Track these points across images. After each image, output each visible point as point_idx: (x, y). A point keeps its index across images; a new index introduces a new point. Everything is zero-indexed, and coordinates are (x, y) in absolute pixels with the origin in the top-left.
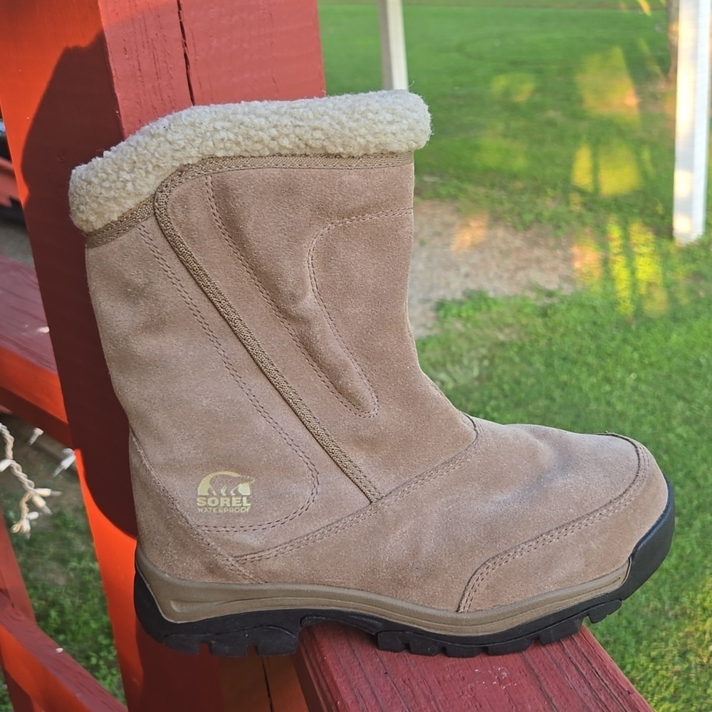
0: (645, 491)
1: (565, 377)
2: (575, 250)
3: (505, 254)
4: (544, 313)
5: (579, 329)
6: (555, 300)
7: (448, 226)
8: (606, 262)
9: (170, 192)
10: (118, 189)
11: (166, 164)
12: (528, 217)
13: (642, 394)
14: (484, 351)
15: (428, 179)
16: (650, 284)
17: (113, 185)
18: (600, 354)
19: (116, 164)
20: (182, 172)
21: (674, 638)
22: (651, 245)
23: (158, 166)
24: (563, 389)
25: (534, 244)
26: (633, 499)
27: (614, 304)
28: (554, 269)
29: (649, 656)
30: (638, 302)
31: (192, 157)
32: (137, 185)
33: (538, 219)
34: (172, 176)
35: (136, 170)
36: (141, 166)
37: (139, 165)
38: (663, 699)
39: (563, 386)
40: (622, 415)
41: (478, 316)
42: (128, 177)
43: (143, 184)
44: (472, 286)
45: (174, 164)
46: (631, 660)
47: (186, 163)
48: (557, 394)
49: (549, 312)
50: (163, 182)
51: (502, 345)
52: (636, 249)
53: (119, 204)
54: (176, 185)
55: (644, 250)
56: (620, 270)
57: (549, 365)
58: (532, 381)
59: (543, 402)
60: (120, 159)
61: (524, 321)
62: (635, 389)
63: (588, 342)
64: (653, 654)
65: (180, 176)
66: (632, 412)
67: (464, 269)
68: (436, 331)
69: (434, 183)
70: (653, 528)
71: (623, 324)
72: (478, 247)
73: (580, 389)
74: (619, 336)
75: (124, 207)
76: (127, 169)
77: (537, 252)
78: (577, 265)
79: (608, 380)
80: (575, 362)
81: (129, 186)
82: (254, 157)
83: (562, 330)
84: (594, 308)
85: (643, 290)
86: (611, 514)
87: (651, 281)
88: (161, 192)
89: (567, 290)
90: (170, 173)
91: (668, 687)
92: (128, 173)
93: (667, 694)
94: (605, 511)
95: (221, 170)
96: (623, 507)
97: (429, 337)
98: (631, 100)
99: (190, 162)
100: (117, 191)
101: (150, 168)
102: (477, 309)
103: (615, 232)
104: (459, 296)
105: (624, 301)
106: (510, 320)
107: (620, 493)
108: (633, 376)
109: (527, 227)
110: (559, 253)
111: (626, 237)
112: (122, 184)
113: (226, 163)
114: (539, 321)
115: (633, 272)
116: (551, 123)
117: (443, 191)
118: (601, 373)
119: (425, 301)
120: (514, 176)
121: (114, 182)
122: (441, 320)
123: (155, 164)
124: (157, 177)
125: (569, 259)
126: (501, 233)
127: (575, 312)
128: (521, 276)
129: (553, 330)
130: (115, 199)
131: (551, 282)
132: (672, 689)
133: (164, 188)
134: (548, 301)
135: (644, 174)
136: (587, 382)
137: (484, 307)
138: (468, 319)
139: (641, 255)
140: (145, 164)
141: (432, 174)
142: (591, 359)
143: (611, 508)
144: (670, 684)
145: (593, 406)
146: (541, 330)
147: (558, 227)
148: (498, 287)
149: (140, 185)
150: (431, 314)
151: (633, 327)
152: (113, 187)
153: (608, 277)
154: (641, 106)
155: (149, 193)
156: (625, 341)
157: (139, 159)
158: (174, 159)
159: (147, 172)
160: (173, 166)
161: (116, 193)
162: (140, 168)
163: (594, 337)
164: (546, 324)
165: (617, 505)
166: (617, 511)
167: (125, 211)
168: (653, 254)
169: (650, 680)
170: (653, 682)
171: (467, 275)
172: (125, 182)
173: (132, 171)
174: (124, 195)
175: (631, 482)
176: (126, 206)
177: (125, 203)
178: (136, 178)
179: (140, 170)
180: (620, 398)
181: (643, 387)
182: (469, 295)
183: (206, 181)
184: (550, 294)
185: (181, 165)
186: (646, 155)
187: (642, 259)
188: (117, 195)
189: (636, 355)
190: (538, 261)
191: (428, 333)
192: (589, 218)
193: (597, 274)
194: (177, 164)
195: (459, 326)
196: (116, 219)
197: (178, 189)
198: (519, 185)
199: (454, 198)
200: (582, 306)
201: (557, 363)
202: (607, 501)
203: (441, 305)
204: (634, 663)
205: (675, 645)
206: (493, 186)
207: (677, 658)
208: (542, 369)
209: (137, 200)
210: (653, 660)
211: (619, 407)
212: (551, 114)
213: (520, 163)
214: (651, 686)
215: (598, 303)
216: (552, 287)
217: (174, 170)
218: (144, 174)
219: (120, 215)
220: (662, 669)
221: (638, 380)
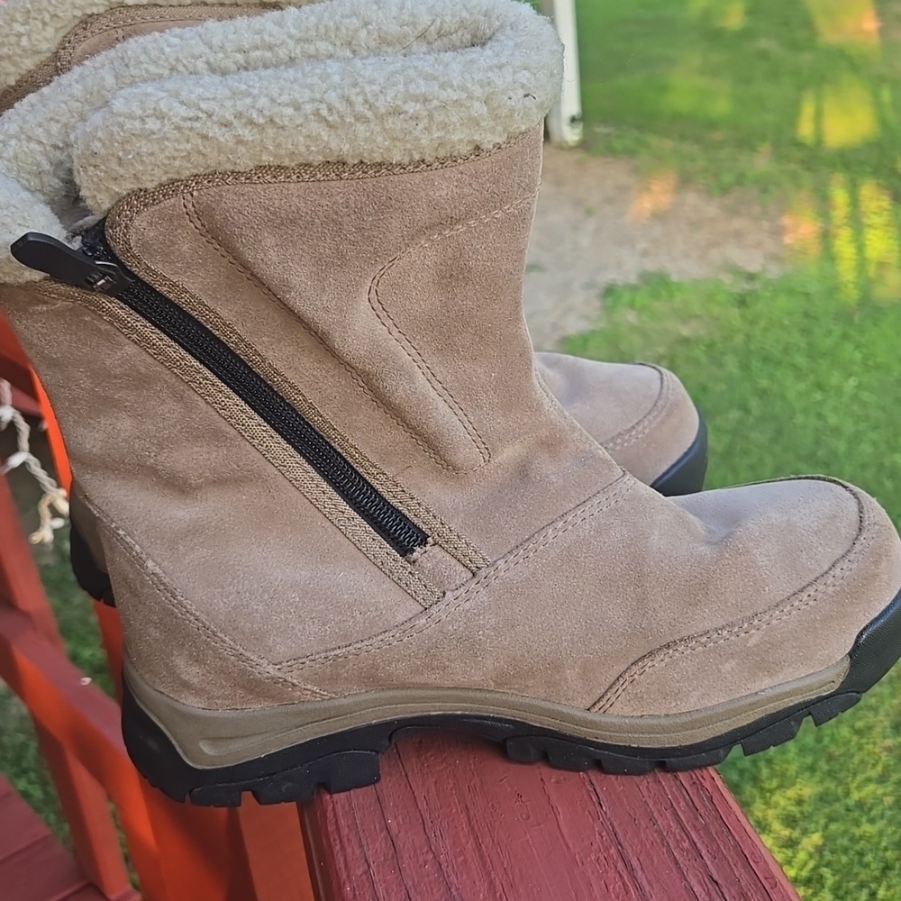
0: (663, 422)
1: (764, 383)
2: (787, 221)
3: (695, 225)
4: (742, 302)
5: (786, 322)
6: (757, 286)
7: (623, 189)
8: (826, 237)
9: (74, 48)
10: (12, 45)
11: (66, 13)
12: (727, 178)
13: (864, 404)
14: (661, 350)
15: (601, 129)
16: (882, 265)
17: (5, 40)
18: (813, 353)
19: (8, 14)
20: (86, 23)
21: (887, 706)
22: (885, 213)
23: (56, 15)
24: (761, 397)
25: (733, 212)
26: (646, 431)
27: (833, 290)
28: (758, 245)
29: (853, 727)
30: (866, 286)
31: (96, 5)
32: (33, 39)
33: (740, 180)
34: (76, 29)
35: (31, 20)
36: (37, 16)
37: (33, 14)
38: (869, 780)
39: (762, 394)
40: (836, 431)
41: (657, 305)
42: (22, 29)
43: (41, 39)
44: (650, 266)
45: (75, 14)
46: (829, 732)
47: (89, 12)
48: (754, 403)
49: (748, 299)
50: (65, 37)
51: (686, 341)
52: (865, 220)
53: (16, 64)
54: (80, 41)
55: (876, 220)
56: (844, 246)
57: (745, 367)
58: (722, 387)
59: (734, 415)
60: (13, 8)
61: (716, 310)
62: (855, 398)
63: (798, 339)
64: (859, 724)
65: (85, 29)
66: (849, 427)
67: (642, 245)
68: (602, 325)
69: (608, 135)
70: (673, 467)
71: (844, 316)
72: (659, 216)
73: (783, 398)
74: (838, 330)
75: (22, 69)
76: (21, 20)
77: (738, 223)
78: (788, 240)
79: (820, 386)
80: (779, 363)
81: (24, 41)
82: (173, 6)
83: (763, 323)
84: (807, 294)
85: (872, 271)
86: (618, 448)
87: (882, 260)
88: (64, 49)
89: (774, 272)
90: (73, 25)
91: (874, 765)
92: (23, 25)
93: (873, 773)
94: (611, 444)
95: (133, 22)
96: (634, 440)
97: (593, 333)
98: (870, 24)
99: (95, 12)
100: (11, 47)
101: (47, 17)
102: (655, 295)
103: (840, 196)
104: (633, 279)
105: (846, 286)
106: (697, 310)
107: (631, 425)
108: (852, 382)
109: (725, 190)
110: (766, 224)
111: (855, 202)
112: (16, 38)
113: (139, 13)
114: (735, 312)
115: (860, 248)
116: (763, 55)
117: (618, 144)
118: (812, 377)
119: (589, 285)
120: (712, 125)
121: (7, 36)
122: (608, 310)
123: (52, 13)
124: (57, 30)
125: (778, 232)
126: (691, 198)
127: (782, 301)
128: (715, 254)
129: (753, 322)
130: (9, 57)
131: (753, 261)
132: (879, 768)
133: (67, 45)
134: (747, 286)
135: (883, 122)
136: (794, 388)
137: (664, 293)
138: (643, 309)
139: (870, 226)
140: (41, 14)
141: (605, 122)
142: (801, 360)
143: (619, 441)
144: (877, 761)
145: (799, 419)
146: (737, 322)
147: (765, 191)
148: (684, 267)
149: (37, 40)
150: (597, 304)
151: (856, 319)
152: (6, 43)
153: (829, 256)
154: (882, 32)
155: (49, 50)
156: (845, 337)
157: (33, 7)
158: (75, 8)
159: (45, 24)
160: (75, 17)
161: (9, 50)
162: (36, 19)
163: (805, 332)
164: (743, 316)
165: (627, 437)
166: (626, 444)
167: (24, 72)
168: (887, 225)
169: (852, 756)
170: (856, 760)
171: (645, 254)
172: (19, 35)
173: (25, 23)
174: (19, 51)
175: (646, 411)
176: (24, 67)
177: (22, 62)
178: (31, 30)
179: (35, 21)
180: (835, 409)
181: (865, 396)
182: (646, 278)
183: (116, 36)
184: (751, 277)
185: (84, 15)
186: (886, 95)
187: (872, 231)
188: (11, 53)
189: (858, 356)
190: (738, 235)
191: (591, 327)
192: (807, 178)
193: (814, 250)
194: (79, 13)
195: (631, 317)
196: (13, 83)
197: (83, 45)
198: (718, 136)
199: (631, 153)
200: (791, 292)
201: (756, 364)
202: (615, 433)
203: (609, 291)
204: (833, 734)
205: (887, 715)
206: (683, 138)
207: (889, 730)
208: (735, 371)
209: (37, 59)
210: (858, 732)
211: (833, 420)
212: (764, 43)
213: (721, 107)
214: (853, 763)
215: (813, 288)
216: (754, 267)
217: (77, 21)
218: (40, 26)
219: (18, 78)
220: (867, 743)
221: (859, 386)
